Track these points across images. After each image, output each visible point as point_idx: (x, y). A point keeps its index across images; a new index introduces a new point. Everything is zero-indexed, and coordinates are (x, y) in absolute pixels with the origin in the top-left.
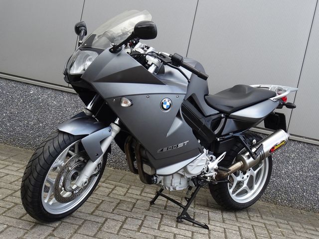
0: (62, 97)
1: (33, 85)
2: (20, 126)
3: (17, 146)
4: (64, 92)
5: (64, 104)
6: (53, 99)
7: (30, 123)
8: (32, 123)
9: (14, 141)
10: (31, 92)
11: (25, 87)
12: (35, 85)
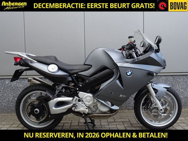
0: (24, 82)
1: (7, 79)
2: (5, 102)
3: (5, 113)
4: (25, 78)
5: (26, 85)
6: (19, 83)
7: (10, 99)
8: (11, 99)
9: (3, 111)
10: (7, 83)
11: (3, 81)
12: (8, 79)
